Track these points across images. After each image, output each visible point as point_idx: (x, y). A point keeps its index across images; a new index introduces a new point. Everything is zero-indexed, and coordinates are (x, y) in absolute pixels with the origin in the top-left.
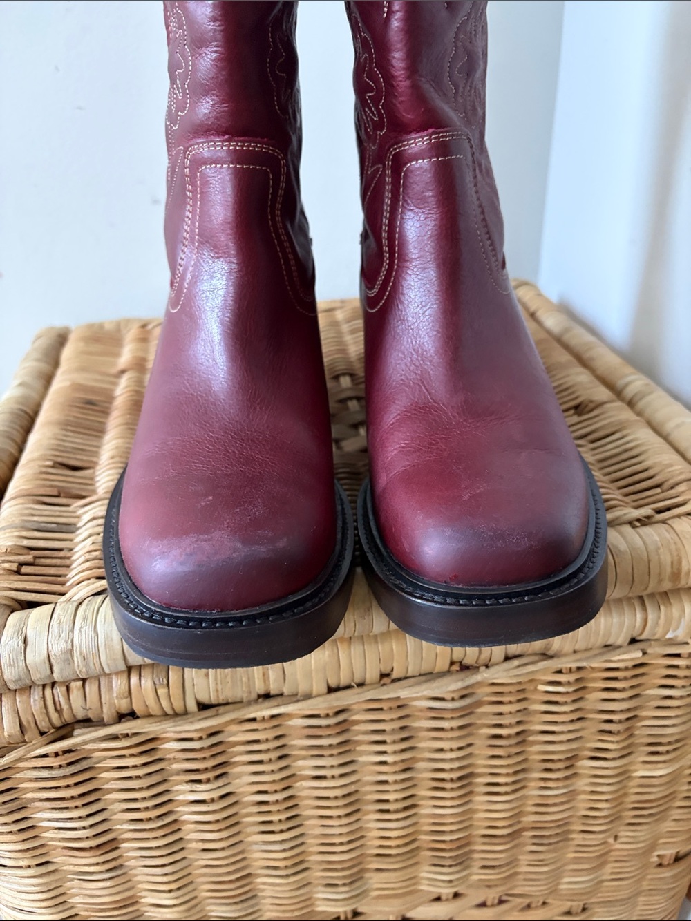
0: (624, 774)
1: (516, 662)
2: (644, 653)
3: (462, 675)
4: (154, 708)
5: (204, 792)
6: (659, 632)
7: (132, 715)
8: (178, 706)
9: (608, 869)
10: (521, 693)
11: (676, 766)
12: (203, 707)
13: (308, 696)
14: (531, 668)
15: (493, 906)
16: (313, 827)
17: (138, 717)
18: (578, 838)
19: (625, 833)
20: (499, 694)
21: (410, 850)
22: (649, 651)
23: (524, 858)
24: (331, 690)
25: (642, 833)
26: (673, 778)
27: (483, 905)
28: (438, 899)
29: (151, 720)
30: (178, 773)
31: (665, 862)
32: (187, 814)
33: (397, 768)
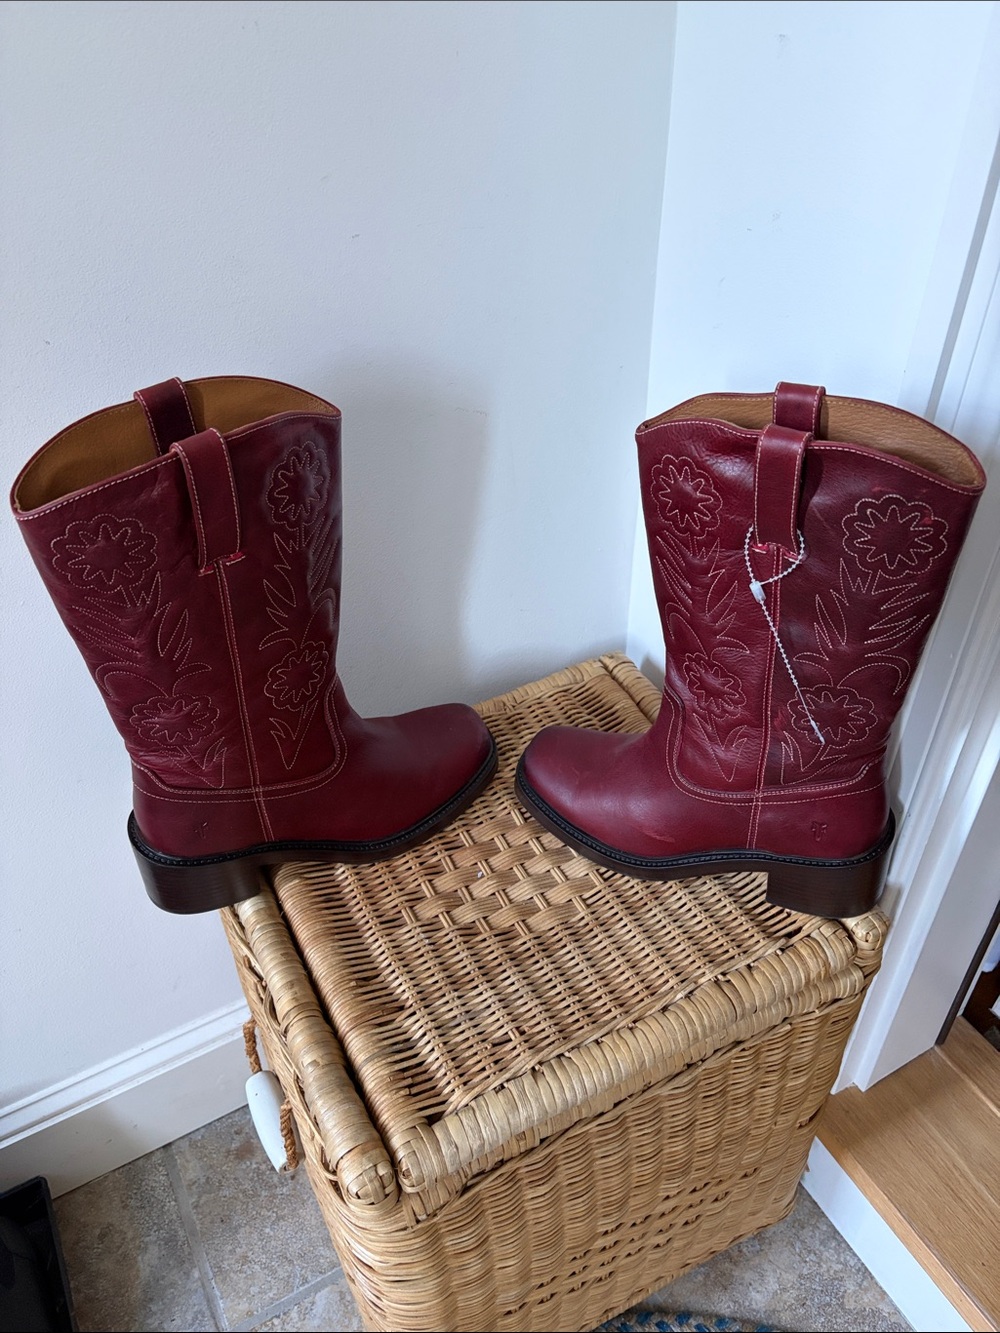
0: (782, 1088)
1: (719, 1054)
2: (791, 1024)
3: (690, 1071)
4: (515, 1152)
5: (542, 1190)
6: (799, 1012)
7: (502, 1163)
8: (529, 1147)
9: (771, 1141)
10: (724, 1068)
11: (811, 1073)
12: (542, 1141)
13: (602, 1114)
14: (729, 1055)
15: (701, 1189)
16: (601, 1185)
17: (507, 1161)
18: (753, 1132)
19: (781, 1119)
20: (710, 1074)
21: (657, 1177)
22: (794, 1022)
23: (721, 1156)
24: (616, 1105)
25: (791, 1116)
26: (808, 1080)
27: (694, 1190)
28: (668, 1197)
29: (515, 1161)
30: (527, 1185)
31: (804, 1124)
32: (528, 1206)
33: (653, 1134)
